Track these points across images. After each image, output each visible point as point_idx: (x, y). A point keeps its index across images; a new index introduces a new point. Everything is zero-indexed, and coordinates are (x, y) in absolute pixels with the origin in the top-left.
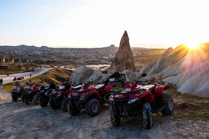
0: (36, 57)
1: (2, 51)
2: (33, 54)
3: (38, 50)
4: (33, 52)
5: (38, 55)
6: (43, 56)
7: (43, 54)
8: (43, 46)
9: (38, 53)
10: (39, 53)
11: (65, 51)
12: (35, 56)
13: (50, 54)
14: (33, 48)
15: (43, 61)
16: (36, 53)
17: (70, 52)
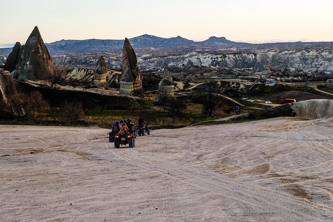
0: (198, 75)
1: (83, 57)
2: (185, 63)
3: (199, 52)
4: (184, 59)
5: (202, 70)
6: (220, 72)
7: (218, 63)
8: (213, 39)
9: (202, 60)
10: (206, 61)
11: (299, 54)
12: (193, 73)
13: (246, 64)
14: (180, 45)
15: (238, 84)
16: (194, 60)
17: (317, 57)
